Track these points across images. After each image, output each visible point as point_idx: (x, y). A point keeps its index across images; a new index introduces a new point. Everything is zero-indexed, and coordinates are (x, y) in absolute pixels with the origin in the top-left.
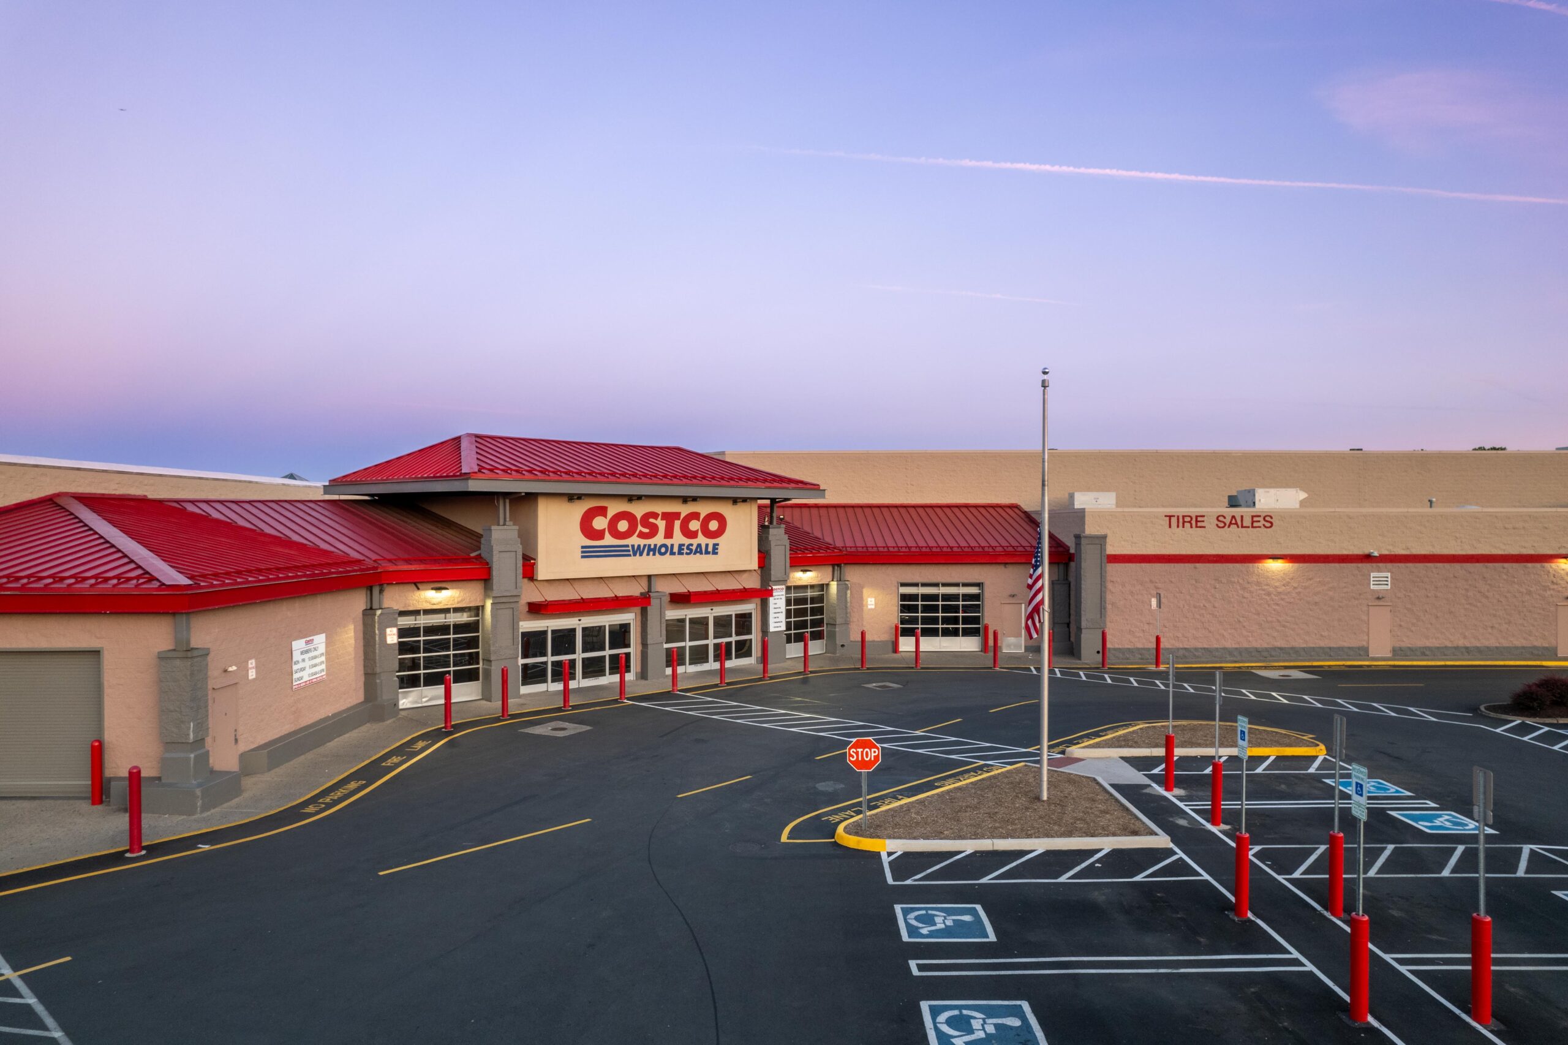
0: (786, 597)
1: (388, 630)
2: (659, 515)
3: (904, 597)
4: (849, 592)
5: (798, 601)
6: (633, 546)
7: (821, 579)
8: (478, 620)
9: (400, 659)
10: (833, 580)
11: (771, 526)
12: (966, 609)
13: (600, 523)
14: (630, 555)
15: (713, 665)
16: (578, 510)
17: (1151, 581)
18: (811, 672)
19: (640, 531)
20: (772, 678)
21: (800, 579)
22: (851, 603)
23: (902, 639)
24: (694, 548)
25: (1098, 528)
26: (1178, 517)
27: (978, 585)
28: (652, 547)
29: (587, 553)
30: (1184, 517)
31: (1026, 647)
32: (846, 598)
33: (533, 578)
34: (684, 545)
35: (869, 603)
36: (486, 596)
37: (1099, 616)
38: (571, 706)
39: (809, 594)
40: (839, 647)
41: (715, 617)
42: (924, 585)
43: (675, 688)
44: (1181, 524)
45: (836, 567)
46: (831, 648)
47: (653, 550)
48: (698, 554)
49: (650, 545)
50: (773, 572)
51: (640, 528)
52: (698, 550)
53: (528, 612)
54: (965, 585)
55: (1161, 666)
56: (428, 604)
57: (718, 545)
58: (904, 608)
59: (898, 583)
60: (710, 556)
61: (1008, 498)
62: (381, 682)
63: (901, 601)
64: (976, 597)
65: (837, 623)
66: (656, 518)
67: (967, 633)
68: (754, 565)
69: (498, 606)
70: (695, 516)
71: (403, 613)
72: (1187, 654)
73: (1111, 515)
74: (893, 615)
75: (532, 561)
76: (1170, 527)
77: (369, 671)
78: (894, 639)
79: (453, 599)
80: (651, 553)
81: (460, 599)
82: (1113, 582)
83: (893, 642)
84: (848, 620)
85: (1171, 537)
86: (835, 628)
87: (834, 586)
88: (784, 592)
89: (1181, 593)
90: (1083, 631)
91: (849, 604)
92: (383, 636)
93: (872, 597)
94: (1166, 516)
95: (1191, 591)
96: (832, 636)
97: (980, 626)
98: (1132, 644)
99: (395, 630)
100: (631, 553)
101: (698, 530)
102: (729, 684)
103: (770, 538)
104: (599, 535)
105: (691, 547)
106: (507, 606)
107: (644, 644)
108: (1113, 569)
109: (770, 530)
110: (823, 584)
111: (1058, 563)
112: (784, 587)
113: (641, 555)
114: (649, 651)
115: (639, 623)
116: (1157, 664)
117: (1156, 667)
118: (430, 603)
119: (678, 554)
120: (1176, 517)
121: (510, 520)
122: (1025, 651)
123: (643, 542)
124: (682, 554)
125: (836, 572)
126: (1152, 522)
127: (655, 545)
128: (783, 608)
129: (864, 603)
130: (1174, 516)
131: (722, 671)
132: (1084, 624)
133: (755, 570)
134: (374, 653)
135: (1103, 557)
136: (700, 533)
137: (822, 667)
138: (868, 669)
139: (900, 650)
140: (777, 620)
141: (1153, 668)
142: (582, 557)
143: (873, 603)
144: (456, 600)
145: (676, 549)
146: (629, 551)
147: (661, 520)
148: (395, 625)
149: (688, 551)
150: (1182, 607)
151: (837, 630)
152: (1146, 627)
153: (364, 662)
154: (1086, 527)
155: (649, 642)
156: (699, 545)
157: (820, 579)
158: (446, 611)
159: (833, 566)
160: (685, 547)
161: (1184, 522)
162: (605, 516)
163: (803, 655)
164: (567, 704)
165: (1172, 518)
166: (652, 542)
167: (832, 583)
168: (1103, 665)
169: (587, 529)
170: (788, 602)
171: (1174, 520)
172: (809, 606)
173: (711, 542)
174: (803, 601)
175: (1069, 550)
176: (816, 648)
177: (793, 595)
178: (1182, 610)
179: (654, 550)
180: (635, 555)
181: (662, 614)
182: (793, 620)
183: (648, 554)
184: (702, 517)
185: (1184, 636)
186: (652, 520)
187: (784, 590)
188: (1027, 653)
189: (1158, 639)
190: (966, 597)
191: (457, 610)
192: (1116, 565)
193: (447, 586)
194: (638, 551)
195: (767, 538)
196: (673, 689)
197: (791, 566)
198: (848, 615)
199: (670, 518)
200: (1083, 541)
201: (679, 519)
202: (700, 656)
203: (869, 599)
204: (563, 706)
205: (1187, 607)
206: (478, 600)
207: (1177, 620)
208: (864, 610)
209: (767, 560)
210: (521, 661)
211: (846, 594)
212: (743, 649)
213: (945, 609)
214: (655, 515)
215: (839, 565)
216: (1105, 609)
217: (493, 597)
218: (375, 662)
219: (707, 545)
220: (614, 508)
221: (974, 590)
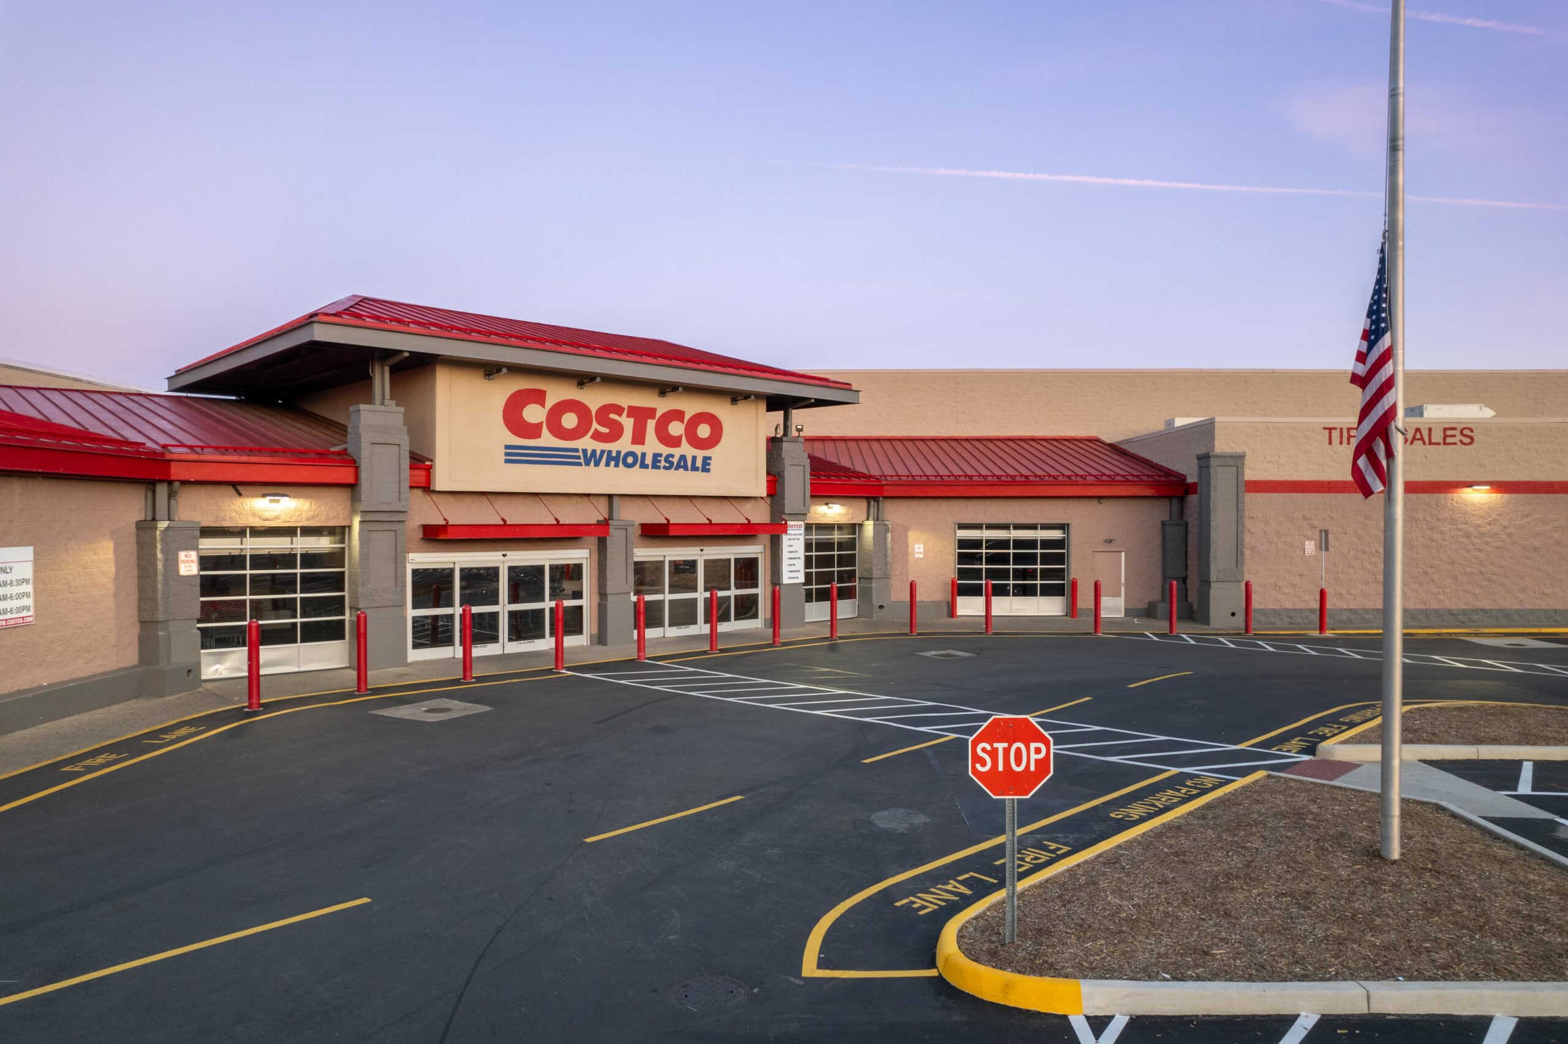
0: (806, 540)
1: (182, 555)
2: (624, 409)
3: (963, 543)
4: (889, 535)
5: (821, 546)
6: (585, 451)
7: (853, 517)
8: (343, 549)
9: (202, 602)
10: (868, 519)
11: (784, 439)
12: (1046, 559)
13: (533, 414)
14: (580, 464)
15: (701, 628)
16: (502, 390)
17: (1305, 518)
18: (841, 638)
19: (596, 430)
20: (784, 644)
21: (824, 515)
22: (892, 550)
23: (961, 601)
24: (675, 460)
25: (1233, 445)
26: (1341, 429)
27: (1062, 527)
28: (614, 454)
29: (513, 456)
30: (1349, 429)
31: (1126, 610)
32: (885, 543)
33: (429, 488)
34: (661, 455)
35: (916, 550)
36: (353, 511)
37: (1234, 563)
38: (474, 678)
39: (836, 536)
40: (876, 609)
41: (705, 561)
42: (990, 527)
43: (642, 654)
44: (1345, 440)
45: (872, 502)
46: (865, 612)
47: (614, 459)
48: (681, 470)
49: (610, 452)
50: (787, 502)
51: (595, 426)
52: (682, 464)
53: (421, 538)
54: (1045, 527)
55: (1328, 632)
56: (258, 520)
57: (710, 458)
58: (962, 559)
59: (954, 523)
60: (699, 474)
61: (1085, 430)
62: (169, 636)
63: (959, 549)
64: (1060, 543)
65: (874, 576)
66: (620, 415)
67: (1047, 591)
68: (762, 490)
69: (370, 527)
70: (678, 415)
71: (209, 532)
72: (1353, 617)
73: (1250, 427)
74: (948, 567)
75: (427, 463)
76: (1330, 443)
77: (147, 618)
78: (950, 600)
79: (299, 513)
80: (612, 463)
81: (311, 514)
82: (1252, 518)
83: (948, 602)
84: (889, 572)
85: (1332, 457)
86: (871, 584)
87: (869, 527)
88: (802, 531)
89: (1346, 534)
90: (1212, 585)
91: (889, 552)
92: (172, 563)
93: (919, 543)
94: (1324, 428)
95: (1359, 532)
96: (867, 593)
97: (1065, 582)
98: (1278, 603)
99: (193, 555)
100: (582, 461)
101: (682, 435)
102: (722, 651)
103: (783, 455)
104: (534, 431)
105: (670, 459)
106: (386, 526)
107: (603, 595)
108: (1253, 500)
109: (784, 443)
110: (854, 525)
111: (1170, 498)
112: (802, 523)
113: (597, 464)
114: (608, 605)
115: (595, 564)
116: (1322, 628)
117: (1320, 633)
118: (260, 518)
119: (652, 468)
120: (1338, 430)
121: (392, 398)
122: (1126, 616)
123: (599, 446)
124: (659, 468)
125: (872, 508)
126: (1306, 437)
127: (619, 453)
128: (801, 553)
129: (910, 550)
130: (1335, 429)
131: (713, 636)
132: (1213, 576)
133: (762, 498)
134: (155, 589)
135: (1239, 484)
136: (684, 441)
137: (856, 632)
138: (919, 634)
139: (958, 614)
140: (792, 568)
141: (1316, 633)
142: (507, 461)
143: (922, 550)
144: (304, 515)
145: (649, 460)
146: (579, 457)
147: (628, 416)
148: (195, 548)
149: (667, 465)
150: (1346, 552)
151: (874, 585)
152: (1298, 579)
153: (139, 603)
154: (1216, 442)
155: (609, 590)
156: (683, 458)
157: (850, 516)
158: (289, 532)
159: (868, 498)
160: (662, 459)
161: (1349, 437)
162: (543, 406)
163: (829, 618)
164: (468, 674)
165: (1333, 431)
166: (613, 447)
167: (867, 522)
168: (1247, 629)
169: (513, 419)
170: (808, 546)
171: (1336, 434)
172: (836, 553)
173: (701, 454)
174: (827, 546)
175: (1185, 479)
176: (846, 609)
177: (814, 537)
178: (1346, 558)
179: (616, 460)
180: (587, 463)
181: (628, 553)
182: (814, 570)
183: (607, 464)
184: (687, 418)
185: (1348, 592)
186: (613, 416)
187: (803, 528)
188: (1129, 619)
189: (1322, 593)
190: (1046, 543)
191: (308, 531)
192: (1257, 495)
193: (288, 494)
194: (591, 459)
195: (780, 455)
196: (639, 656)
197: (812, 496)
198: (889, 566)
199: (641, 415)
200: (1213, 462)
201: (654, 419)
202: (684, 614)
203: (916, 546)
204: (462, 677)
205: (1353, 553)
206: (342, 517)
207: (1340, 570)
208: (910, 560)
209: (778, 486)
210: (411, 613)
211: (886, 538)
212: (746, 608)
213: (1018, 559)
214: (618, 410)
215: (876, 499)
216: (1242, 554)
217: (362, 512)
218: (156, 604)
219: (694, 458)
220: (557, 393)
221: (1056, 534)
